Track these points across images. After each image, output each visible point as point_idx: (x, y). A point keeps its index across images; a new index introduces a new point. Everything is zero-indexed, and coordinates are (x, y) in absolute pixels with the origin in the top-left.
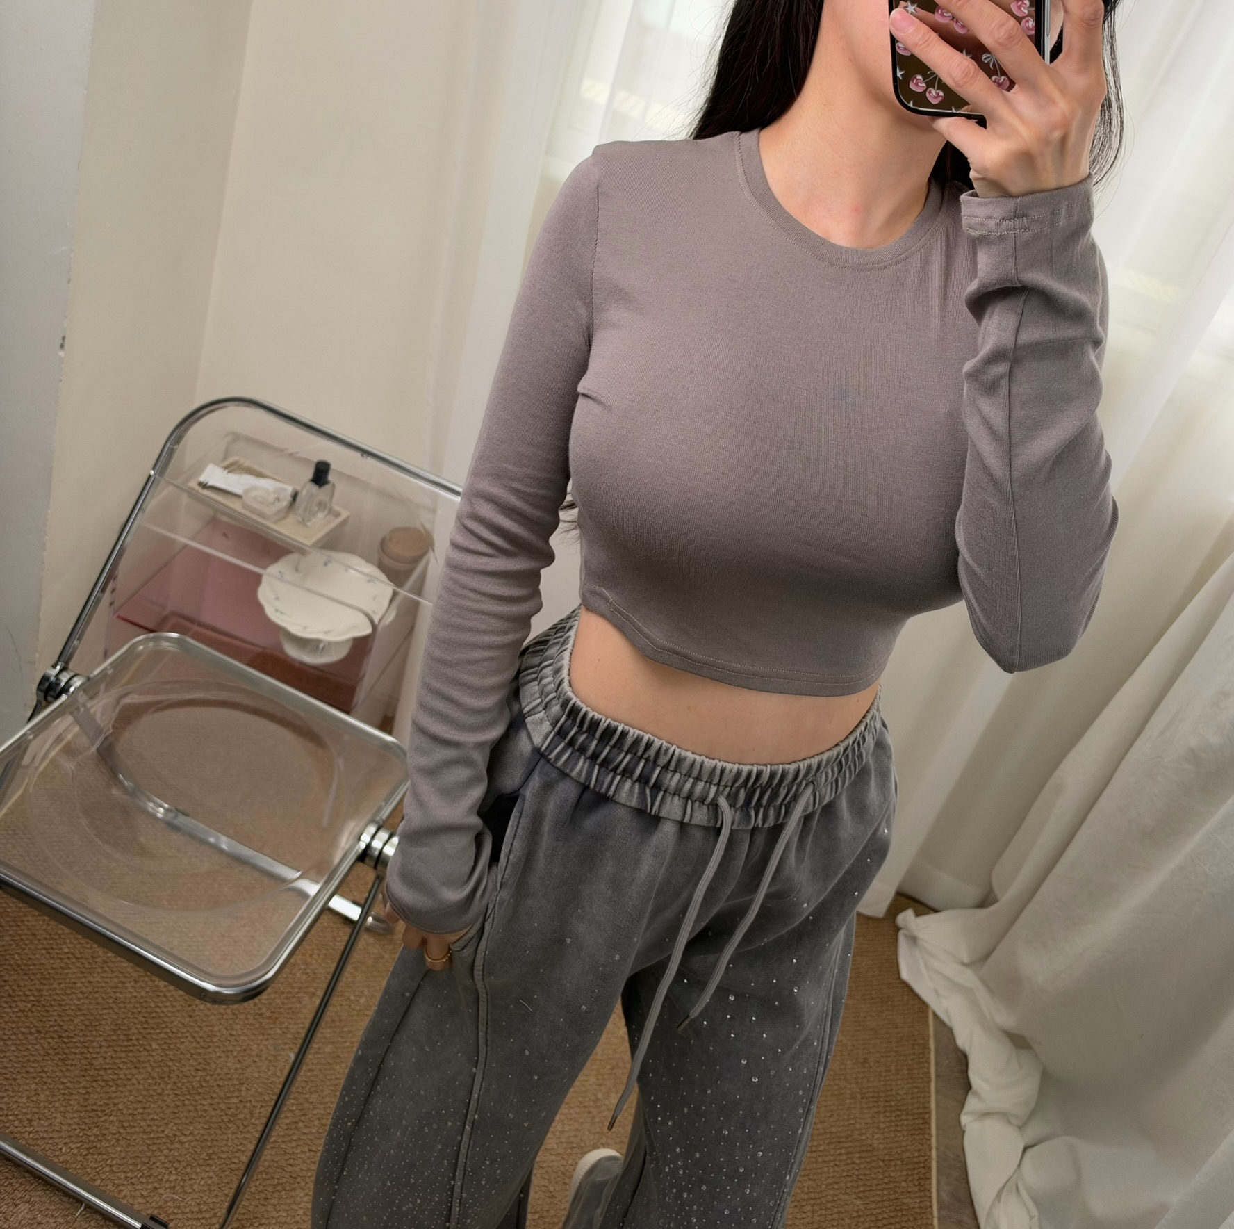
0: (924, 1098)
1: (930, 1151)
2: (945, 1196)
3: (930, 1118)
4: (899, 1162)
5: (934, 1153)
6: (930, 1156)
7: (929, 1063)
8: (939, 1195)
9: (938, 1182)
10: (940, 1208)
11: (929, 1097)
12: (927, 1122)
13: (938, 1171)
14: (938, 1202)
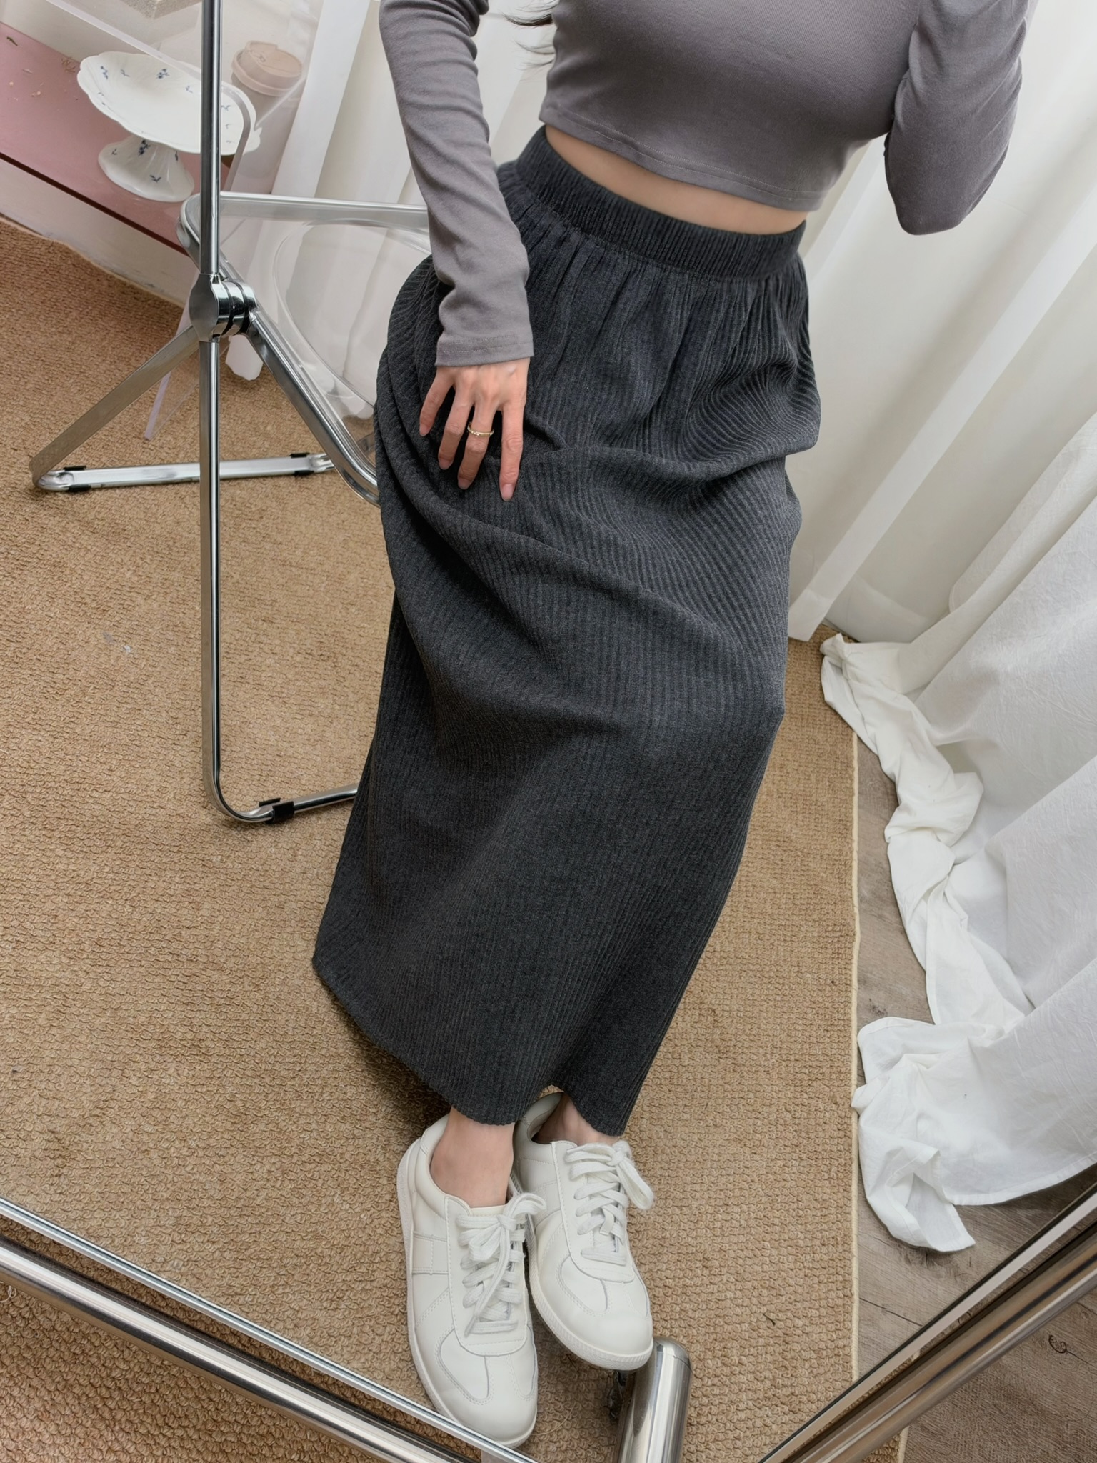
0: (846, 808)
1: (851, 852)
2: (865, 893)
3: (852, 826)
4: (818, 857)
5: (855, 855)
6: (851, 857)
7: (852, 780)
8: (859, 890)
9: (859, 880)
10: (861, 900)
11: (852, 809)
12: (848, 829)
13: (859, 872)
14: (859, 896)
